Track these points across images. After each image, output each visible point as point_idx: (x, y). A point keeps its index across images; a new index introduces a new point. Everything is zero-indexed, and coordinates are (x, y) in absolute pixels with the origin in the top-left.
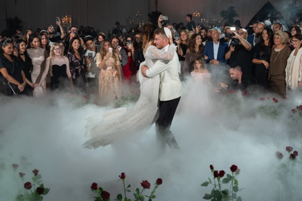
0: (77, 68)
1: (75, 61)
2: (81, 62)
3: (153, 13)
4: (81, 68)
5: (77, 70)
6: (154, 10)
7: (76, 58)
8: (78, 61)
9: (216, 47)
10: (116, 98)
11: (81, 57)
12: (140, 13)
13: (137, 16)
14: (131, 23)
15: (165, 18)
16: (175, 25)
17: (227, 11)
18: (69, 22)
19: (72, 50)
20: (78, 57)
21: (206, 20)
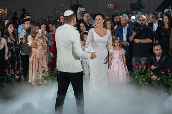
0: (12, 48)
1: (10, 43)
2: (15, 43)
3: (75, 5)
4: (15, 48)
5: (12, 50)
6: (76, 3)
7: (11, 40)
8: (13, 42)
9: (125, 30)
10: (44, 71)
11: (15, 38)
12: (64, 6)
13: (62, 8)
14: (56, 13)
15: (83, 9)
16: (92, 16)
17: (135, 4)
18: (5, 13)
19: (7, 34)
20: (12, 38)
21: (118, 11)
